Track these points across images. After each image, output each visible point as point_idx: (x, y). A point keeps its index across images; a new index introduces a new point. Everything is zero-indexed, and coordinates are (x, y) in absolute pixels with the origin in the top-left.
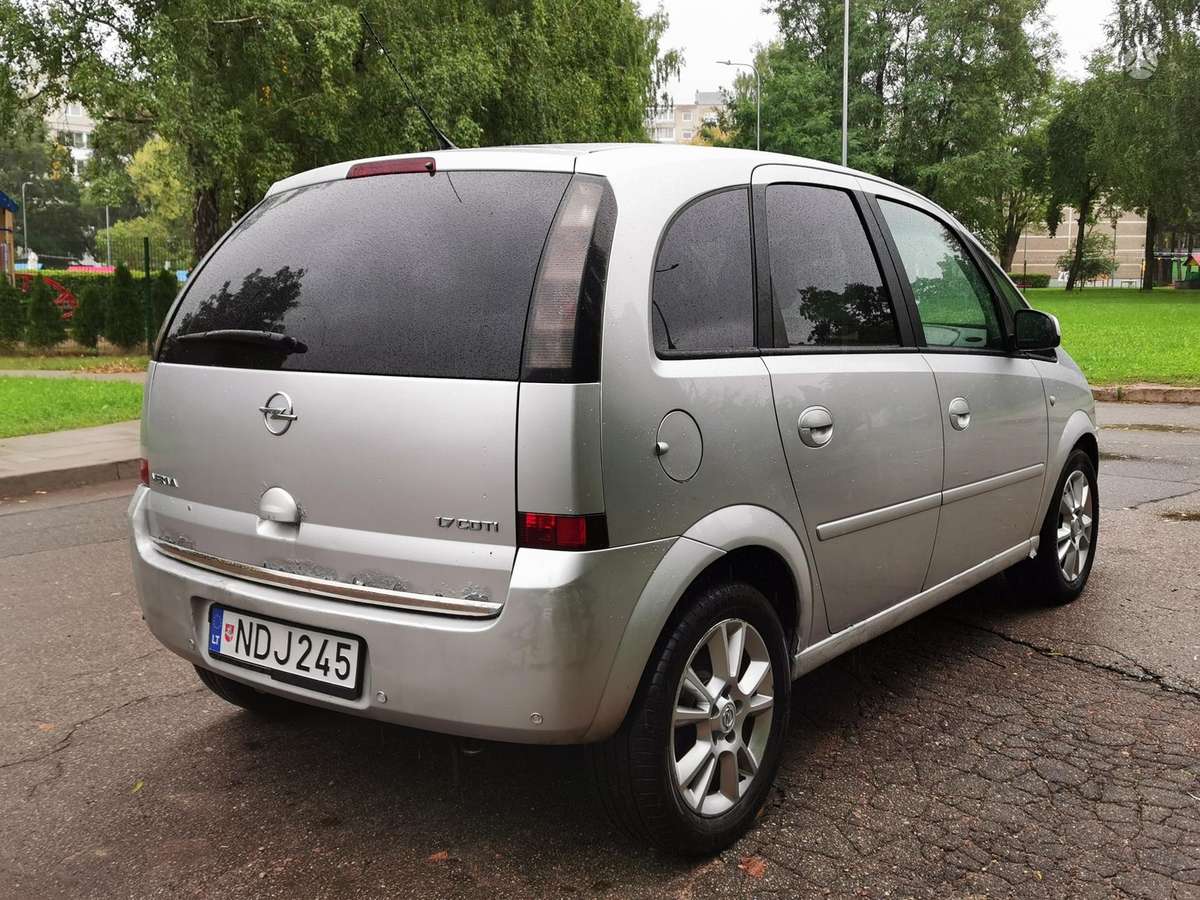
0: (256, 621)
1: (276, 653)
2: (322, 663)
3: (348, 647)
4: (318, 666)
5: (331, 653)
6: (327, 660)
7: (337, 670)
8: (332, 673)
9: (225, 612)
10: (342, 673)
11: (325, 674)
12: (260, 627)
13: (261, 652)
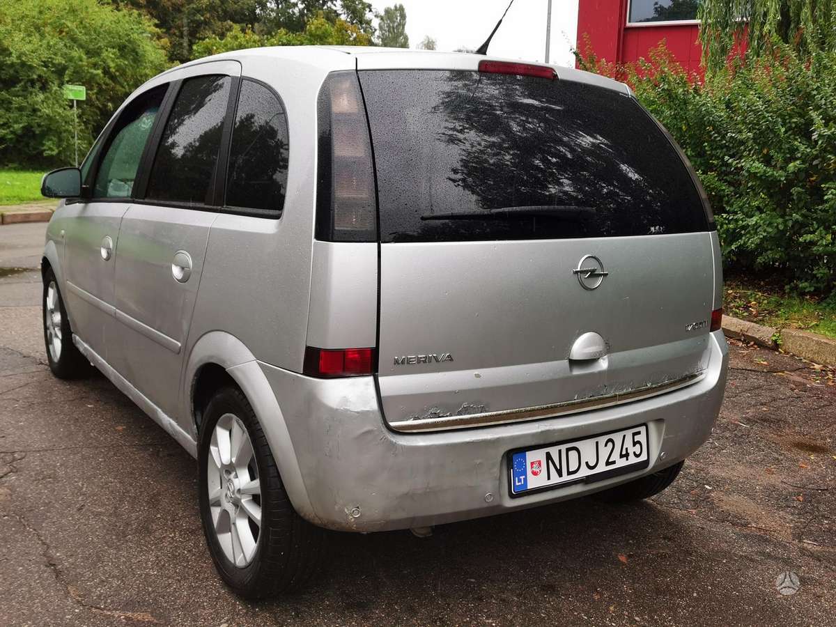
0: (563, 447)
1: (587, 463)
2: (624, 452)
3: (639, 433)
4: (621, 456)
5: (628, 443)
6: (627, 449)
7: (634, 453)
8: (631, 456)
9: (527, 453)
10: (638, 453)
11: (627, 459)
12: (568, 450)
13: (573, 468)
